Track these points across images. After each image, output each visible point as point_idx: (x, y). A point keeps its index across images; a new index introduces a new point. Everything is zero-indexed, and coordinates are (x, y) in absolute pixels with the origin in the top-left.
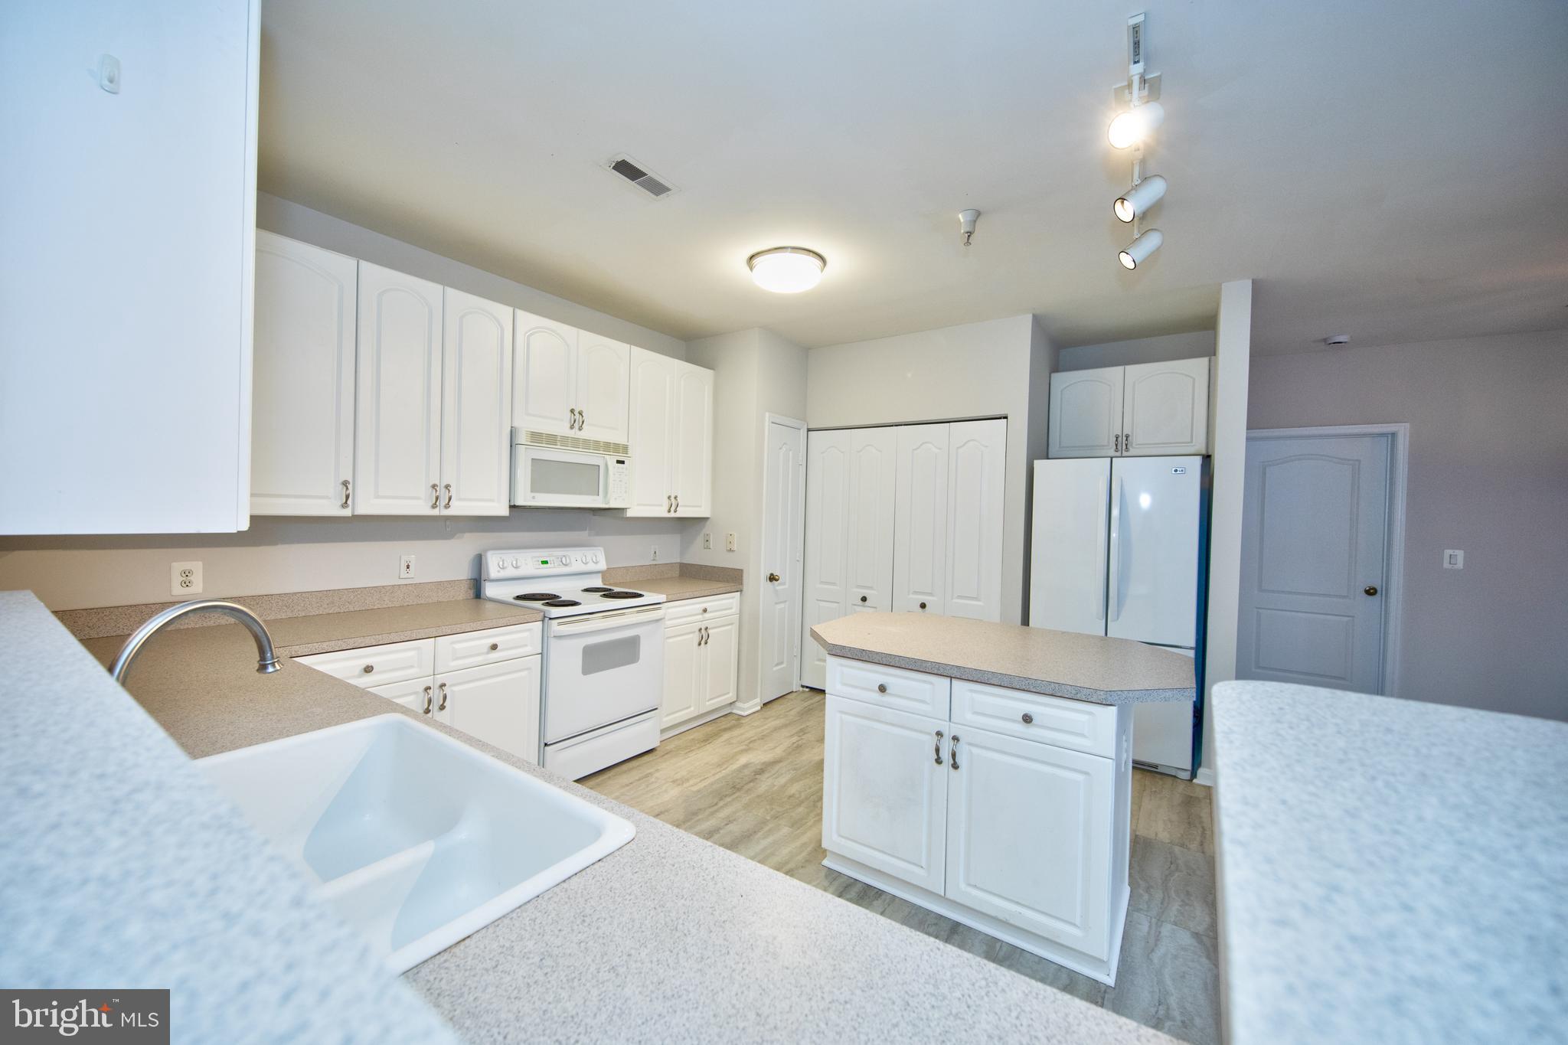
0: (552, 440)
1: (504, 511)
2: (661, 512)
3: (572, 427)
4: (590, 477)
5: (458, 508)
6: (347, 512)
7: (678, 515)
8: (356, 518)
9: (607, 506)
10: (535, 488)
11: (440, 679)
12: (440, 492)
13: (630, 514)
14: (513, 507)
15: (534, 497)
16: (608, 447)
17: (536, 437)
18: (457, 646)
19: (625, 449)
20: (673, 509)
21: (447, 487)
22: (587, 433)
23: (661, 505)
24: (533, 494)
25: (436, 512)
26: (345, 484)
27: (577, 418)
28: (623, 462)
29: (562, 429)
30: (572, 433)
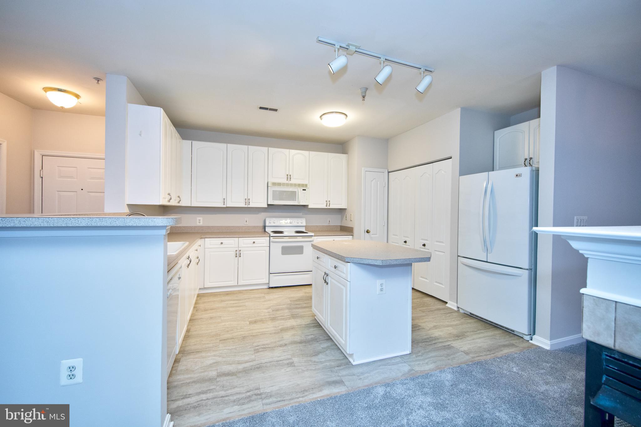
0: (279, 184)
1: (266, 206)
2: (324, 206)
3: (287, 180)
4: (293, 195)
5: (252, 205)
6: (225, 206)
7: (330, 207)
8: (227, 207)
9: (299, 204)
10: (274, 199)
11: (240, 249)
12: (247, 201)
13: (310, 207)
14: (268, 205)
15: (273, 202)
16: (299, 185)
17: (274, 184)
18: (245, 241)
19: (306, 185)
20: (328, 205)
21: (249, 199)
22: (293, 181)
23: (323, 204)
24: (273, 201)
25: (246, 206)
26: (224, 199)
27: (289, 177)
28: (305, 190)
29: (284, 181)
30: (287, 182)
